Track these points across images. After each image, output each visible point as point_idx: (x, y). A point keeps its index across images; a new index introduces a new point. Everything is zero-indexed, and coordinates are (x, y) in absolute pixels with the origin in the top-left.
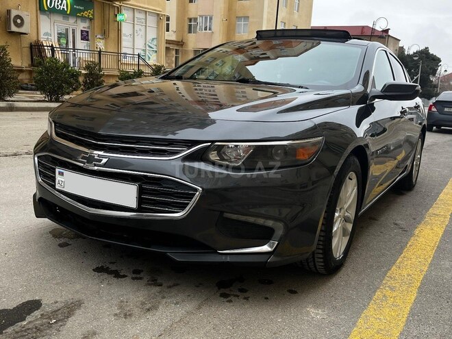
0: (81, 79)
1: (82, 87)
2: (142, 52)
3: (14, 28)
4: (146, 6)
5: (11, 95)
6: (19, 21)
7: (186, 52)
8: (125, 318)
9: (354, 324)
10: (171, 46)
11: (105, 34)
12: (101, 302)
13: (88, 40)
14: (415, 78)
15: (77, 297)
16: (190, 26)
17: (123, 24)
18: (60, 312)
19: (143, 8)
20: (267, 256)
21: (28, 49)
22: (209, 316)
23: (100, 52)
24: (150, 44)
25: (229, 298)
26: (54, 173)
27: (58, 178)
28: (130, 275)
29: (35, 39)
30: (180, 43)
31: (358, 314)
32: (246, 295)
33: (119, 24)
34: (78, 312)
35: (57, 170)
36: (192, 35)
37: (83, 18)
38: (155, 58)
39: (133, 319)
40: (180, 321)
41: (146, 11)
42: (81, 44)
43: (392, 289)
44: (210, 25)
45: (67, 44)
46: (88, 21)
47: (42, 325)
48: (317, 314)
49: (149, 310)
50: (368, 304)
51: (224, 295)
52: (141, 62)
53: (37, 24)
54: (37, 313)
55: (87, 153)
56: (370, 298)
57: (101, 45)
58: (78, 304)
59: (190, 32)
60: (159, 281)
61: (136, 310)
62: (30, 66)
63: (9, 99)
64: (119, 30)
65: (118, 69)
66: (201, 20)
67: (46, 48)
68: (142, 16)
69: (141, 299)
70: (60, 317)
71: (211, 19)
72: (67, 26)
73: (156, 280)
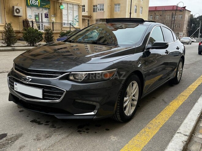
0: (43, 36)
1: (44, 39)
2: (72, 22)
3: (16, 14)
4: (73, 2)
5: (13, 44)
6: (18, 11)
7: (92, 21)
8: (38, 141)
9: (127, 143)
10: (86, 18)
11: (55, 15)
12: (30, 134)
13: (48, 18)
14: (198, 28)
15: (21, 132)
16: (94, 9)
17: (63, 10)
18: (13, 138)
19: (72, 2)
20: (93, 116)
21: (22, 23)
22: (70, 140)
23: (53, 23)
24: (75, 18)
25: (81, 133)
26: (14, 84)
27: (15, 86)
28: (44, 123)
29: (25, 18)
30: (90, 17)
31: (130, 139)
32: (88, 131)
33: (61, 10)
34: (20, 138)
35: (15, 83)
36: (95, 13)
37: (46, 8)
38: (78, 24)
39: (40, 141)
40: (58, 142)
41: (73, 4)
42: (45, 20)
43: (149, 128)
44: (103, 8)
45: (39, 19)
46: (47, 9)
47: (5, 143)
48: (114, 139)
49: (48, 137)
50: (137, 135)
51: (79, 131)
52: (71, 26)
53: (26, 12)
54: (4, 139)
55: (24, 77)
56: (138, 132)
57: (53, 19)
58: (21, 135)
59: (94, 11)
60: (55, 126)
61: (43, 137)
62: (23, 30)
63: (13, 45)
64: (61, 13)
65: (61, 30)
66: (99, 6)
67: (30, 22)
68: (71, 6)
69: (46, 133)
70: (13, 140)
71: (103, 5)
72: (39, 12)
73: (54, 125)
